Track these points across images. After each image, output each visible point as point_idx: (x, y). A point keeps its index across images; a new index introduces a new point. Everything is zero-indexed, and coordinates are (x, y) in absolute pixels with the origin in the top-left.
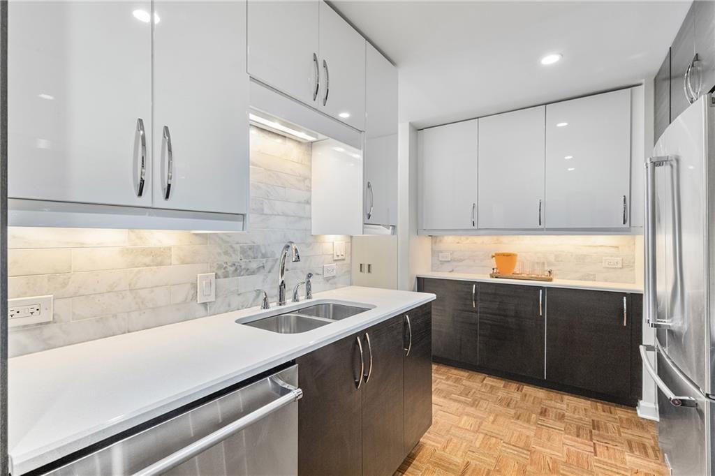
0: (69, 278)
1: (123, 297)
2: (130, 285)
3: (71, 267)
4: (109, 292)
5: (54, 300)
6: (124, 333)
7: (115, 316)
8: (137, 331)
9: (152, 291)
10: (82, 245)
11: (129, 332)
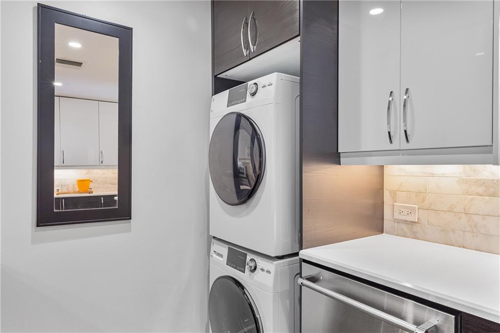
0: (426, 197)
1: (460, 218)
2: (465, 209)
3: (426, 190)
4: (450, 211)
5: (418, 209)
6: (460, 247)
7: (453, 231)
8: (470, 249)
9: (484, 219)
10: (433, 175)
11: (463, 247)
